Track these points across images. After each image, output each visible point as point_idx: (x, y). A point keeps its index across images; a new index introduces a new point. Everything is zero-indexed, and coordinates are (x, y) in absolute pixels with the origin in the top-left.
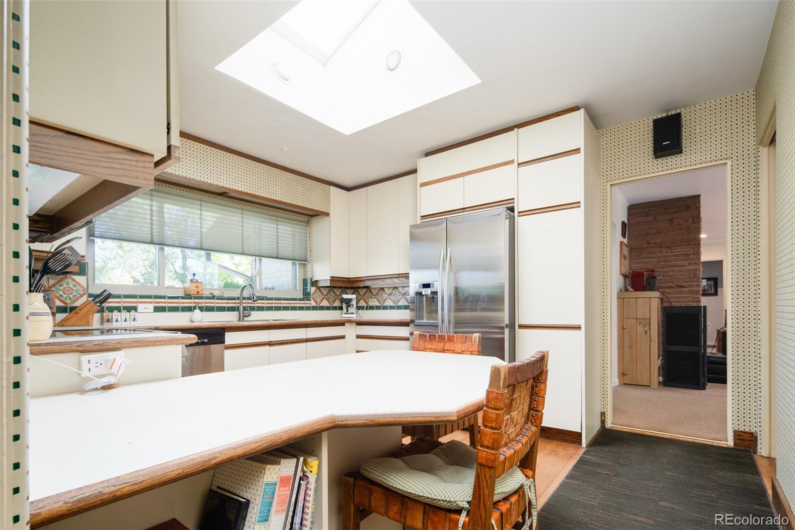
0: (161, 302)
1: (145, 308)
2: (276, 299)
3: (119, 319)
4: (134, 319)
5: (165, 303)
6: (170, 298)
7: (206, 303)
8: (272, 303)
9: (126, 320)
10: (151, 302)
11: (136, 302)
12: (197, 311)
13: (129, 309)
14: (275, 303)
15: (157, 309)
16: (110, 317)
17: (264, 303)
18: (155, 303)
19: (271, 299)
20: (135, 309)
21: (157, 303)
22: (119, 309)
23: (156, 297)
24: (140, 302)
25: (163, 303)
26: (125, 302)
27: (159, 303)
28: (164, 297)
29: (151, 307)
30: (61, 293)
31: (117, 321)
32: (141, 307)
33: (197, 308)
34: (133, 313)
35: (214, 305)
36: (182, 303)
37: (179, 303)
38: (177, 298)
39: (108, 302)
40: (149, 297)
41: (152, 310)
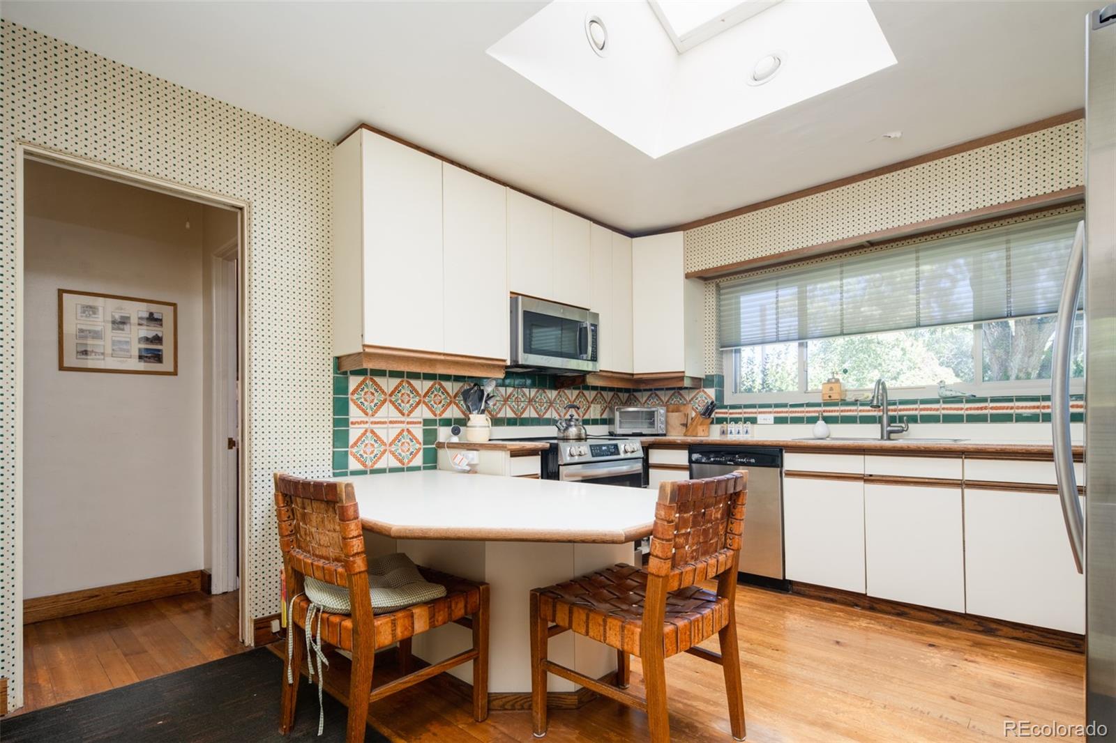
0: (782, 412)
1: (766, 418)
2: (994, 400)
3: (733, 431)
4: (747, 432)
5: (787, 412)
6: (792, 406)
7: (842, 411)
8: (986, 408)
9: (739, 433)
10: (770, 412)
11: (756, 413)
12: (821, 423)
13: (746, 420)
14: (992, 408)
15: (779, 421)
16: (725, 429)
17: (962, 409)
18: (775, 412)
20: (753, 421)
21: (778, 412)
22: (736, 421)
23: (777, 406)
24: (760, 413)
25: (784, 413)
26: (745, 413)
27: (780, 412)
28: (785, 406)
29: (771, 418)
30: (697, 406)
31: (731, 433)
32: (760, 418)
33: (820, 419)
34: (749, 425)
35: (855, 414)
36: (807, 412)
37: (803, 412)
38: (801, 405)
39: (731, 414)
40: (769, 406)
41: (772, 422)
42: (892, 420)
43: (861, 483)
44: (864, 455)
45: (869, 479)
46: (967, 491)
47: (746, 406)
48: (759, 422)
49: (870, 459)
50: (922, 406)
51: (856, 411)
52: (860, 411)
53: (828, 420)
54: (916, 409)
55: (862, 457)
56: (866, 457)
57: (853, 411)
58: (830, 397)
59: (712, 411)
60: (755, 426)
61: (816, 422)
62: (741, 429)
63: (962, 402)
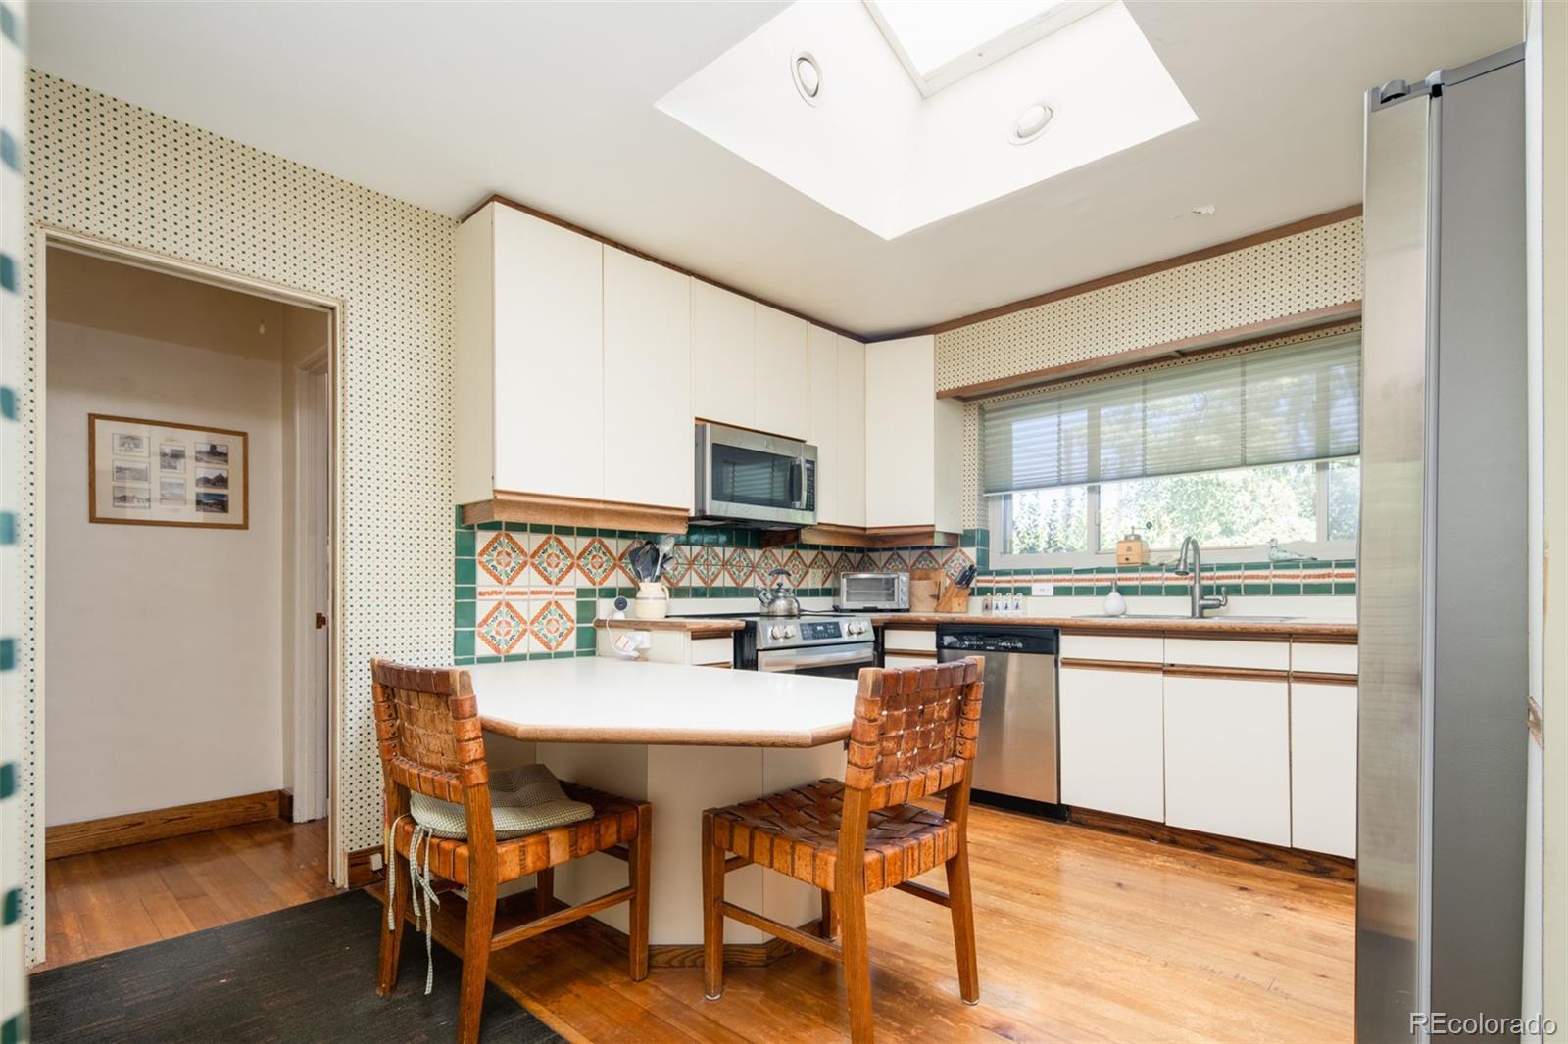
0: (1064, 580)
1: (1043, 588)
2: (1340, 565)
3: (999, 606)
4: (1017, 607)
5: (1070, 580)
6: (1077, 572)
7: (1142, 579)
8: (1329, 576)
9: (1007, 607)
10: (1049, 580)
11: (1030, 581)
12: (1114, 594)
13: (1017, 590)
15: (1060, 591)
16: (989, 602)
17: (1298, 577)
18: (1055, 580)
19: (1327, 565)
20: (1027, 591)
21: (1058, 580)
22: (1004, 591)
23: (1058, 571)
24: (1036, 581)
25: (1067, 581)
26: (1016, 581)
27: (1061, 581)
28: (1068, 571)
29: (1049, 588)
30: (952, 571)
31: (997, 608)
32: (1036, 588)
33: (1114, 589)
34: (1020, 596)
35: (1159, 582)
36: (1097, 580)
37: (1092, 580)
38: (1090, 571)
39: (997, 582)
40: (1048, 572)
41: (1051, 592)
42: (1207, 591)
43: (1159, 676)
44: (1164, 637)
45: (1169, 670)
46: (1296, 686)
47: (1017, 572)
48: (1034, 593)
49: (1170, 642)
50: (1247, 573)
51: (1161, 578)
52: (1167, 579)
53: (1124, 591)
54: (1239, 577)
55: (1162, 640)
56: (1167, 640)
57: (1157, 579)
58: (1127, 559)
59: (970, 579)
60: (1029, 598)
61: (1108, 594)
62: (1010, 603)
63: (1299, 567)
